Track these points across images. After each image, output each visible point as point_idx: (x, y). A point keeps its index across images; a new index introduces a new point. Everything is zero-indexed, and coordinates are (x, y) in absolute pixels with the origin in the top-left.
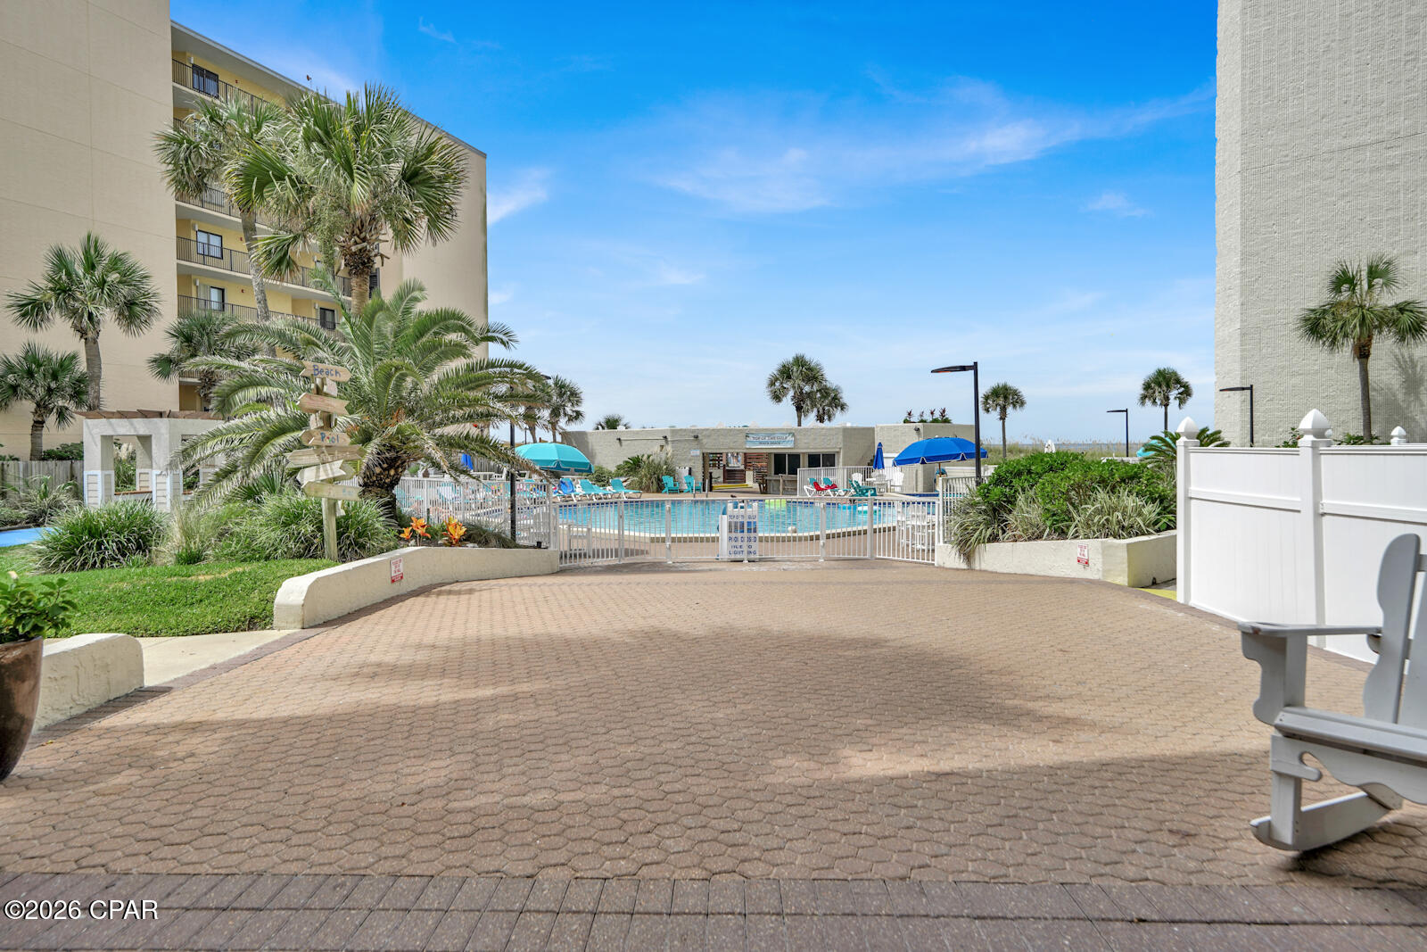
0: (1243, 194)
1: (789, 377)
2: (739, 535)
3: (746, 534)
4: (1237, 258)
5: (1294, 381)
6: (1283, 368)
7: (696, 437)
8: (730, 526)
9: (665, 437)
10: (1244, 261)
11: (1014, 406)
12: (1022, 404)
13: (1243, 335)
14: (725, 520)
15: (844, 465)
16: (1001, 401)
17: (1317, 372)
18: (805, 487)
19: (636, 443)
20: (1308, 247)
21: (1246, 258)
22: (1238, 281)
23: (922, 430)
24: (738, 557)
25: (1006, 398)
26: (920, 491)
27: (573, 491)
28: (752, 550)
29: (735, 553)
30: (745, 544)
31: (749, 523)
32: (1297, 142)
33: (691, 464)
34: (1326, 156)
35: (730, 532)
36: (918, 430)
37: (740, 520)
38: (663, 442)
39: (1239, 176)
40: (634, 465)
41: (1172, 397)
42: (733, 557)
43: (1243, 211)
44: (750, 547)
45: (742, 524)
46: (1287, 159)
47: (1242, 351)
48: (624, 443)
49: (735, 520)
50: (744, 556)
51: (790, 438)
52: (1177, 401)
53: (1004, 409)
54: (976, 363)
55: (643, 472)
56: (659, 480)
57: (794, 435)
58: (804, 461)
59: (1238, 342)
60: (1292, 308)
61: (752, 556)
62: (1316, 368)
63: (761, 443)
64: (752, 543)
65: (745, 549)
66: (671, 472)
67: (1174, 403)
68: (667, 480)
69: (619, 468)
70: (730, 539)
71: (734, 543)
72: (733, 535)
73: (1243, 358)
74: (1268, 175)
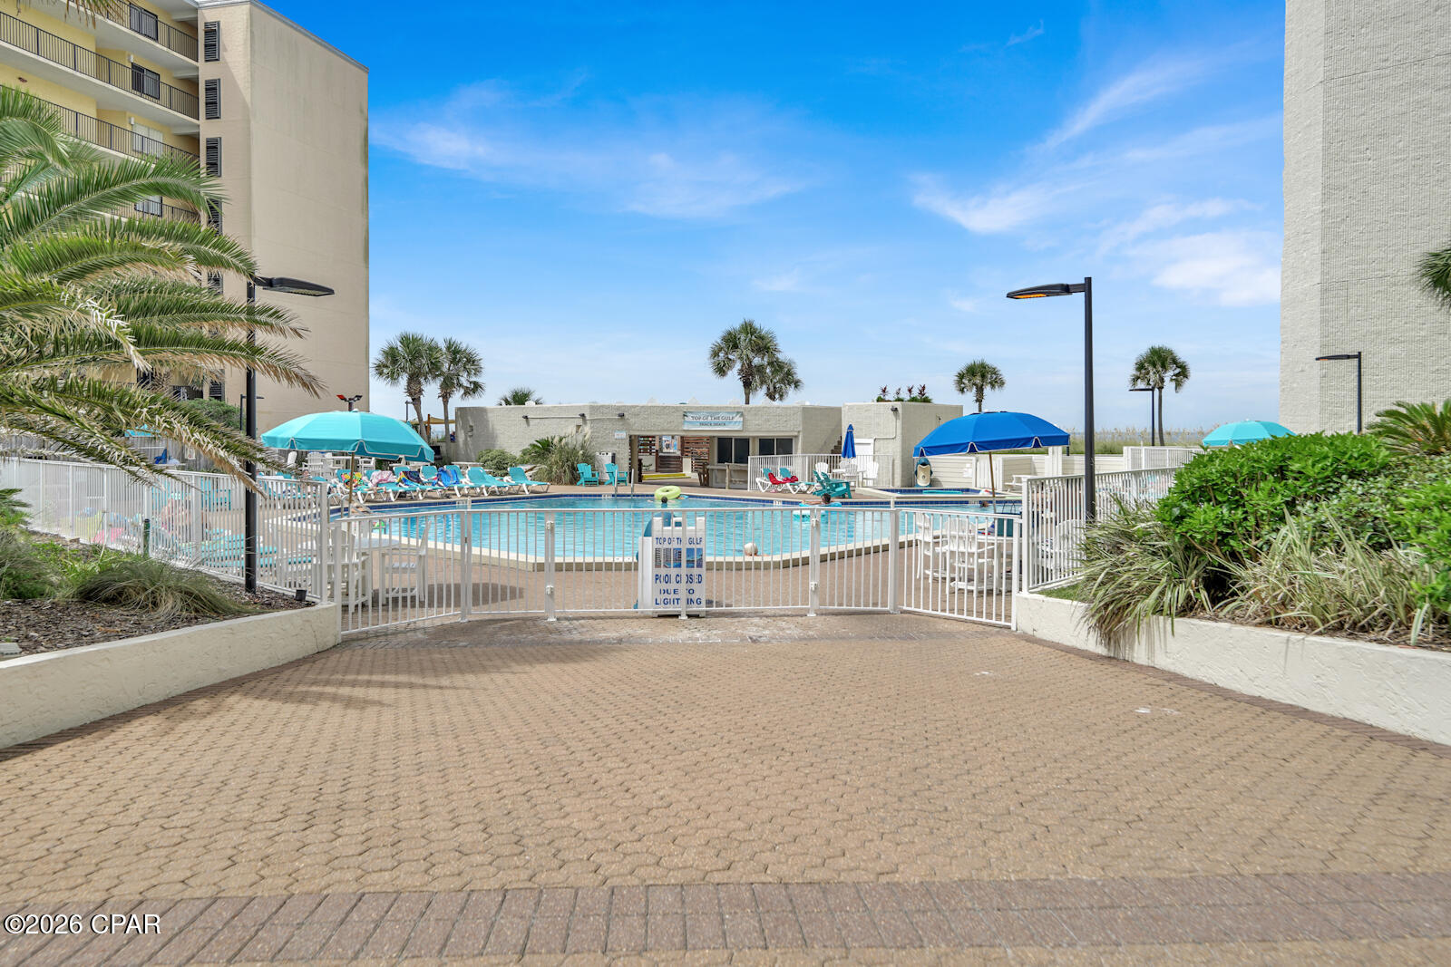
0: (1326, 111)
1: (736, 346)
2: (673, 572)
3: (684, 570)
4: (1317, 193)
5: (1391, 350)
6: (1379, 333)
7: (622, 416)
8: (657, 556)
9: (583, 415)
10: (1327, 195)
11: (993, 387)
12: (1002, 383)
13: (1324, 291)
14: (648, 547)
15: (803, 452)
16: (978, 381)
17: (1424, 339)
18: (758, 480)
19: (546, 421)
20: (1413, 178)
21: (1328, 192)
22: (1318, 223)
23: (900, 410)
24: (671, 609)
25: (983, 376)
26: (898, 485)
27: (457, 482)
28: (694, 597)
29: (666, 602)
30: (683, 587)
31: (690, 551)
32: (1401, 42)
33: (615, 449)
34: (1440, 59)
35: (657, 565)
36: (895, 410)
37: (675, 545)
38: (580, 422)
39: (1320, 89)
40: (543, 449)
41: (1167, 379)
42: (662, 609)
43: (1326, 134)
44: (691, 591)
45: (679, 552)
46: (1387, 64)
47: (1323, 311)
48: (531, 422)
49: (666, 545)
50: (681, 608)
51: (738, 419)
52: (1173, 384)
53: (980, 390)
54: (1089, 280)
55: (554, 458)
56: (574, 469)
57: (742, 415)
58: (754, 447)
59: (1317, 301)
60: (1390, 256)
61: (694, 609)
62: (1422, 333)
63: (702, 424)
64: (695, 586)
65: (683, 595)
66: (589, 459)
67: (1169, 385)
68: (584, 469)
69: (525, 452)
70: (657, 577)
71: (664, 586)
72: (663, 571)
73: (1324, 321)
74: (1360, 85)
